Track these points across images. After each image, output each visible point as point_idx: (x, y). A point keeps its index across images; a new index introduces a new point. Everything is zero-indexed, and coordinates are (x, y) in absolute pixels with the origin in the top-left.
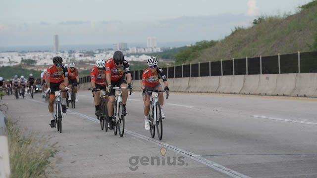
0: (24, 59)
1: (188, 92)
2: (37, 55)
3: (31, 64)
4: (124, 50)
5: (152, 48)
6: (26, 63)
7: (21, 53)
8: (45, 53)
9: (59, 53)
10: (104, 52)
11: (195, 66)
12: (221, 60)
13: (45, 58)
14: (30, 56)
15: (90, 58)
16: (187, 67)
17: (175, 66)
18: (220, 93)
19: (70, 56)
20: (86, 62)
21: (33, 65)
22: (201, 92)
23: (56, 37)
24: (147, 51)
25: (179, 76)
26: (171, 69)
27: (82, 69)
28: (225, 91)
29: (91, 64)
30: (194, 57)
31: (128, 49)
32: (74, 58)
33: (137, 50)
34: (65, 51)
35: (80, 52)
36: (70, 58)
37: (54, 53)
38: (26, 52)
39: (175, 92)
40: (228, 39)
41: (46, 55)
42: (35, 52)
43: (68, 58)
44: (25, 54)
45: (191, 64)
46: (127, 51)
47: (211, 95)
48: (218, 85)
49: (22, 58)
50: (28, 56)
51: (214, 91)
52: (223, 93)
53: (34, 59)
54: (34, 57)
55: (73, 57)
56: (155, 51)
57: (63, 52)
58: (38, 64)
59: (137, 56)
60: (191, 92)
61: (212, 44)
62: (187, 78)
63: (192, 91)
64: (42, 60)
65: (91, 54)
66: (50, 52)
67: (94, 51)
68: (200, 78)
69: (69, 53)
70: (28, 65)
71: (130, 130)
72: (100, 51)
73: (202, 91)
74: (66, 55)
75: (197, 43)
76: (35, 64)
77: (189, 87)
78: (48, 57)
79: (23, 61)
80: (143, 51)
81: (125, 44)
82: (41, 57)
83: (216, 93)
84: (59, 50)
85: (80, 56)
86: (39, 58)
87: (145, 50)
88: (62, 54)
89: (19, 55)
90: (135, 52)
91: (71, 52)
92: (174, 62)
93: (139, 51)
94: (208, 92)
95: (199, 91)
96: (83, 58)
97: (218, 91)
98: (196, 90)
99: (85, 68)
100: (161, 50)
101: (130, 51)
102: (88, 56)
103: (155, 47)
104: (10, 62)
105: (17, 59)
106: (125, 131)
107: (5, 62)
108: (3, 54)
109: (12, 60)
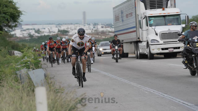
0: (60, 29)
2: (69, 27)
3: (65, 34)
6: (62, 33)
7: (58, 25)
8: (76, 25)
9: (86, 25)
13: (75, 29)
14: (64, 27)
15: (109, 29)
19: (94, 27)
20: (106, 32)
21: (66, 34)
23: (84, 13)
27: (103, 37)
29: (110, 34)
32: (98, 29)
34: (91, 24)
35: (102, 25)
36: (94, 29)
37: (82, 25)
38: (61, 25)
41: (77, 27)
42: (69, 24)
43: (92, 29)
44: (61, 26)
49: (59, 29)
50: (63, 28)
53: (67, 30)
54: (68, 28)
55: (96, 28)
57: (89, 25)
58: (70, 33)
64: (73, 31)
65: (111, 26)
66: (80, 24)
67: (113, 24)
69: (93, 25)
70: (63, 34)
74: (92, 27)
76: (68, 34)
79: (59, 31)
82: (72, 28)
84: (86, 23)
85: (102, 27)
86: (71, 29)
88: (88, 26)
89: (56, 27)
91: (95, 24)
96: (104, 29)
99: (105, 37)
102: (108, 27)
104: (50, 32)
105: (55, 30)
106: (135, 84)
107: (46, 32)
108: (45, 26)
109: (51, 30)
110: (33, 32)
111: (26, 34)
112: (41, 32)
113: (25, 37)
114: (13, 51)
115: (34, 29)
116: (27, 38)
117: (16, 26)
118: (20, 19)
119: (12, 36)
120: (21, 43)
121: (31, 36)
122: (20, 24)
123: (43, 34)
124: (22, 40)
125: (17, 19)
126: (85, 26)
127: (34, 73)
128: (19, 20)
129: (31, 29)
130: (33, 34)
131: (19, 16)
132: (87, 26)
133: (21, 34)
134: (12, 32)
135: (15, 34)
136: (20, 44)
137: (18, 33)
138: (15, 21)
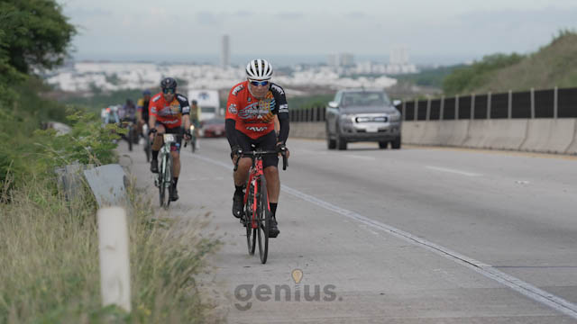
1: (467, 147)
2: (189, 71)
4: (348, 67)
5: (399, 65)
8: (205, 67)
9: (230, 67)
10: (312, 70)
11: (481, 100)
12: (532, 90)
13: (203, 76)
14: (177, 71)
15: (283, 80)
16: (465, 101)
17: (443, 97)
18: (527, 151)
22: (491, 149)
23: (226, 40)
24: (390, 70)
25: (449, 116)
26: (436, 103)
28: (537, 148)
30: (478, 84)
31: (354, 66)
33: (372, 67)
37: (221, 67)
38: (170, 64)
39: (441, 145)
40: (544, 52)
41: (207, 71)
42: (188, 64)
44: (169, 68)
45: (473, 95)
46: (353, 70)
47: (510, 155)
48: (523, 136)
49: (163, 76)
50: (174, 73)
51: (516, 147)
52: (534, 151)
53: (183, 78)
54: (185, 75)
56: (405, 70)
57: (237, 67)
58: (191, 86)
59: (371, 78)
60: (472, 148)
61: (514, 60)
62: (465, 122)
63: (474, 145)
64: (198, 80)
65: (288, 72)
66: (214, 65)
67: (293, 67)
68: (489, 122)
71: (357, 212)
72: (304, 67)
73: (493, 147)
74: (243, 74)
75: (486, 58)
77: (468, 138)
78: (210, 75)
80: (382, 70)
81: (350, 57)
82: (195, 75)
83: (519, 150)
86: (192, 77)
87: (386, 66)
88: (235, 69)
89: (158, 70)
90: (368, 70)
92: (440, 91)
93: (375, 69)
94: (503, 149)
95: (488, 146)
97: (523, 148)
98: (481, 145)
100: (417, 68)
101: (359, 69)
102: (282, 75)
103: (406, 64)
104: (142, 82)
105: (154, 78)
106: (346, 213)
107: (132, 82)
108: (130, 67)
109: (144, 78)
110: (100, 81)
111: (83, 84)
112: (119, 80)
113: (82, 92)
114: (50, 122)
115: (104, 73)
116: (86, 95)
117: (59, 63)
118: (71, 45)
119: (50, 88)
120: (72, 106)
121: (95, 89)
122: (70, 57)
123: (125, 87)
124: (75, 98)
125: (64, 45)
126: (225, 69)
127: (97, 174)
128: (69, 49)
129: (97, 73)
130: (102, 86)
131: (68, 38)
132: (232, 71)
133: (71, 84)
134: (50, 76)
135: (58, 84)
136: (69, 108)
137: (64, 80)
138: (58, 50)
